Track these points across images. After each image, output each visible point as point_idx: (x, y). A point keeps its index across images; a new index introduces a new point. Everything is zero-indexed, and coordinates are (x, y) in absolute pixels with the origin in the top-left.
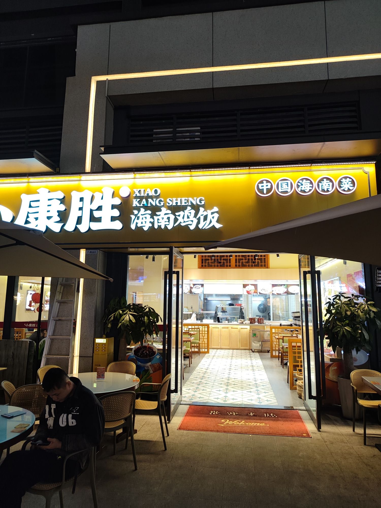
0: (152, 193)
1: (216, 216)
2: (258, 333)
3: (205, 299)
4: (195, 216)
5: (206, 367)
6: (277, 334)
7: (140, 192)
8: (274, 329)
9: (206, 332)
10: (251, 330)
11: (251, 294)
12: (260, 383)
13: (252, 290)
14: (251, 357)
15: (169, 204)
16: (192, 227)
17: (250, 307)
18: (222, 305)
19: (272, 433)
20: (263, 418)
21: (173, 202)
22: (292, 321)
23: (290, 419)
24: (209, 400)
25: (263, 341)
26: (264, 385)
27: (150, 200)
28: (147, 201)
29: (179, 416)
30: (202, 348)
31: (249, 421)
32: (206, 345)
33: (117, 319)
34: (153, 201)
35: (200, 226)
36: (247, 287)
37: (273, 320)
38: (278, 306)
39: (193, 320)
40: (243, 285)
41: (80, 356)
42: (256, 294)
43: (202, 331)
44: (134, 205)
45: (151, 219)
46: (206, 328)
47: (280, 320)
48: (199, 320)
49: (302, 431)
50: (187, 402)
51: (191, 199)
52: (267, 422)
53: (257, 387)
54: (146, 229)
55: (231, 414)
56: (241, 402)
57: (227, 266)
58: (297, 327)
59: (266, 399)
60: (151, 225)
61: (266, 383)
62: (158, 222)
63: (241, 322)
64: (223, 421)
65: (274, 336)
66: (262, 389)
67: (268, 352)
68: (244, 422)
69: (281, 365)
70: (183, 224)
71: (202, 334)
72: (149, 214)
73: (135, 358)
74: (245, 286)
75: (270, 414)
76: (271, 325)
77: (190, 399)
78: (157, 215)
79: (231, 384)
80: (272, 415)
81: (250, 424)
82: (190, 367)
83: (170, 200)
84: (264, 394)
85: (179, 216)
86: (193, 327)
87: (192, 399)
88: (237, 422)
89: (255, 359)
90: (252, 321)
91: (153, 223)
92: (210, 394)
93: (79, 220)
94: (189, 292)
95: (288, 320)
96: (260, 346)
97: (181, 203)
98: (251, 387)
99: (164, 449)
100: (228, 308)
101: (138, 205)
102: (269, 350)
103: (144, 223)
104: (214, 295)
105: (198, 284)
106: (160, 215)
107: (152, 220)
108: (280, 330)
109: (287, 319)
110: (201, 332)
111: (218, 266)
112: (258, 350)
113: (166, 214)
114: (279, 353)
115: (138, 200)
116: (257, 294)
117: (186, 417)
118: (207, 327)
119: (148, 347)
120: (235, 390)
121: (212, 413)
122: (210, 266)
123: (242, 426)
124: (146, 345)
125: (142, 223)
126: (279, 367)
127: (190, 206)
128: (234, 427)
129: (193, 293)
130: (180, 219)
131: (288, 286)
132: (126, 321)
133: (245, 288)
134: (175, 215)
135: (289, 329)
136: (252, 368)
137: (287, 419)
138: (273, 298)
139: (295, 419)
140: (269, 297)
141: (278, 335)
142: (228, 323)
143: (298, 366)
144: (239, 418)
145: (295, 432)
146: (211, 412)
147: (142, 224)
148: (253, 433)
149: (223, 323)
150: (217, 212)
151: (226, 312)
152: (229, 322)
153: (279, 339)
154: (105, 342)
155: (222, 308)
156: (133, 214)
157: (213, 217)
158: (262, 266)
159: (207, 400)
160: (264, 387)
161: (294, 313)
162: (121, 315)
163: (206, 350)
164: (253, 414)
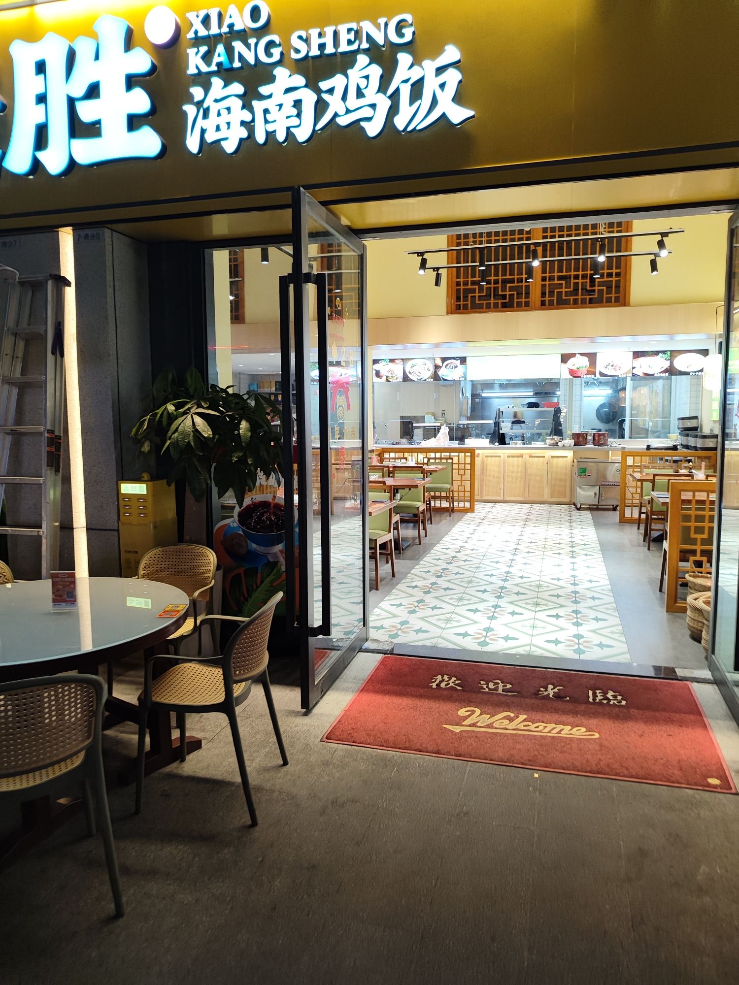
0: (243, 21)
1: (453, 77)
2: (592, 468)
3: (474, 396)
4: (383, 87)
5: (459, 543)
6: (639, 470)
7: (206, 21)
8: (632, 458)
9: (468, 467)
10: (575, 461)
11: (580, 377)
12: (587, 591)
13: (584, 366)
14: (571, 521)
15: (297, 51)
16: (373, 129)
17: (576, 409)
18: (511, 407)
19: (607, 770)
20: (583, 707)
21: (309, 46)
22: (677, 440)
23: (667, 715)
24: (440, 640)
25: (603, 485)
26: (596, 595)
27: (238, 46)
28: (230, 51)
29: (343, 690)
30: (459, 501)
31: (539, 716)
32: (468, 494)
33: (161, 429)
34: (248, 46)
35: (400, 122)
36: (572, 361)
37: (630, 438)
38: (645, 407)
39: (442, 440)
40: (562, 355)
41: (90, 527)
42: (593, 376)
43: (459, 464)
44: (192, 70)
45: (245, 111)
46: (468, 456)
47: (647, 437)
48: (457, 439)
49: (705, 766)
50: (381, 645)
51: (367, 27)
52: (593, 722)
53: (576, 602)
54: (230, 147)
55: (490, 689)
56: (527, 648)
57: (519, 305)
58: (689, 451)
59: (596, 639)
60: (244, 134)
61: (603, 590)
62: (266, 121)
63: (552, 442)
64: (462, 712)
65: (631, 475)
66: (591, 608)
67: (615, 509)
68: (524, 720)
69: (644, 541)
70: (343, 121)
71: (459, 469)
72: (237, 96)
73: (241, 532)
74: (565, 358)
75: (605, 693)
76: (624, 448)
77: (390, 636)
78: (262, 97)
79: (509, 593)
80: (611, 698)
81: (541, 728)
82: (420, 544)
83: (300, 37)
84: (594, 625)
85: (331, 91)
86: (438, 455)
87: (396, 636)
88: (504, 718)
89: (581, 527)
90: (579, 439)
91: (249, 125)
92: (448, 620)
93: (41, 138)
94: (431, 378)
95: (667, 437)
96: (595, 497)
97: (336, 43)
98: (561, 601)
99: (250, 822)
100: (528, 414)
101: (204, 68)
102: (617, 506)
103: (223, 127)
104: (497, 386)
105: (454, 358)
106: (270, 96)
107: (247, 117)
108: (646, 460)
109: (664, 433)
110: (455, 466)
111: (496, 306)
112: (589, 505)
113: (288, 90)
114: (641, 513)
115: (204, 49)
116: (595, 376)
117: (362, 693)
118: (469, 454)
119: (272, 505)
120: (518, 610)
121: (437, 682)
122: (476, 308)
123: (516, 735)
124: (267, 500)
125: (218, 128)
126: (639, 546)
127: (366, 51)
128: (492, 739)
129: (441, 380)
130: (335, 104)
131: (674, 354)
132: (185, 434)
133: (566, 362)
134: (318, 91)
135: (669, 458)
136: (571, 549)
137: (657, 714)
138: (634, 388)
139: (683, 715)
140: (624, 386)
141: (641, 472)
142: (522, 446)
143: (693, 552)
144: (513, 702)
145: (681, 769)
146: (436, 679)
147: (218, 133)
148: (547, 767)
149: (511, 446)
150: (455, 64)
151: (524, 422)
152: (524, 444)
153: (641, 480)
154: (145, 493)
155: (515, 415)
156: (189, 99)
157: (442, 86)
158: (609, 300)
159: (434, 641)
160: (597, 602)
161: (683, 419)
162: (172, 418)
163: (468, 505)
164: (556, 690)
